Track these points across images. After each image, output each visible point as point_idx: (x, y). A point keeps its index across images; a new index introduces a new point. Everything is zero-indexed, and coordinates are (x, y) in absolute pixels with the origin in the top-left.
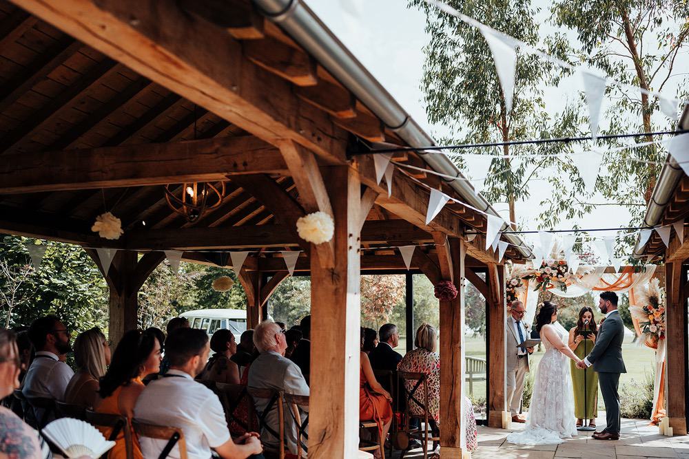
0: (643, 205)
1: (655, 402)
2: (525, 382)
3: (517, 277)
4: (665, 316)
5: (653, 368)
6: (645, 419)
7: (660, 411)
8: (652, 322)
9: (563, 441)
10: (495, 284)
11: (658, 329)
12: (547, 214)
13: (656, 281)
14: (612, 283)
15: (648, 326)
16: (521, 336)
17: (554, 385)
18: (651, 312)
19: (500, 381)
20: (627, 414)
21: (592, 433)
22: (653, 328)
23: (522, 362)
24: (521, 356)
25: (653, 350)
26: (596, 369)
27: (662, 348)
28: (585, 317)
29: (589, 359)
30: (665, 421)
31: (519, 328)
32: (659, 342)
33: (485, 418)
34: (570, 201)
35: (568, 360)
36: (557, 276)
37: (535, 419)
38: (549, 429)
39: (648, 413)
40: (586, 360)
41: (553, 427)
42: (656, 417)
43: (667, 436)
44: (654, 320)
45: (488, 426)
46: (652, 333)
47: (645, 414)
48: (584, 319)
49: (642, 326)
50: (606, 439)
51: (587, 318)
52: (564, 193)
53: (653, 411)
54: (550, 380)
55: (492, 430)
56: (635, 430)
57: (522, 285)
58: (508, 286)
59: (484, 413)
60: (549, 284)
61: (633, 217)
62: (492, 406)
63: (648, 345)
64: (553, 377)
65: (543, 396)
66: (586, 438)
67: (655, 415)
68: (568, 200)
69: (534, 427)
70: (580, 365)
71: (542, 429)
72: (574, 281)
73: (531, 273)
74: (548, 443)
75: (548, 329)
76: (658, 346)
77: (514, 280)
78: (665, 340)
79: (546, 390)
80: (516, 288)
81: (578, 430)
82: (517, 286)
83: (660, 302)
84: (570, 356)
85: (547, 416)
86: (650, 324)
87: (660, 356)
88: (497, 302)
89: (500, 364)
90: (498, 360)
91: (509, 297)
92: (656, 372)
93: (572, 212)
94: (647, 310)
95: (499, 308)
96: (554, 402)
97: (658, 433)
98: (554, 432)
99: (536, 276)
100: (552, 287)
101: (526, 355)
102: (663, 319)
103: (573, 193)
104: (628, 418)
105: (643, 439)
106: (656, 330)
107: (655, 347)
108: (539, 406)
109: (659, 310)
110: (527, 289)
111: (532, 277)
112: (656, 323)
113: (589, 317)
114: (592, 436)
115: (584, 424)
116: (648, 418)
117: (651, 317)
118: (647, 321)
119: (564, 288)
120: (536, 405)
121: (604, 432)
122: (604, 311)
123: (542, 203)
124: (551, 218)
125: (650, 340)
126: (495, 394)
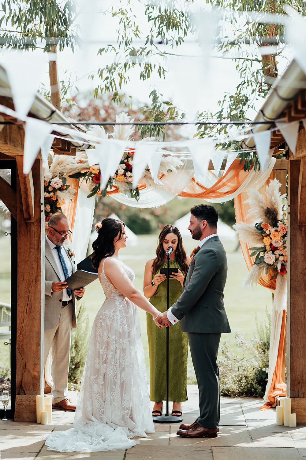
0: (257, 60)
1: (270, 371)
2: (72, 343)
3: (61, 174)
4: (288, 239)
5: (269, 316)
6: (256, 397)
7: (278, 386)
8: (268, 248)
9: (132, 443)
10: (27, 190)
11: (277, 259)
12: (110, 70)
13: (276, 184)
14: (209, 186)
15: (262, 254)
16: (65, 270)
17: (118, 355)
18: (268, 232)
19: (34, 347)
20: (228, 391)
21: (176, 427)
22: (269, 258)
23: (65, 313)
24: (65, 304)
25: (269, 291)
26: (185, 327)
27: (282, 288)
28: (167, 242)
29: (174, 312)
30: (286, 402)
31: (60, 257)
32: (279, 279)
33: (8, 407)
34: (146, 51)
35: (142, 315)
36: (125, 175)
37: (90, 409)
38: (113, 424)
39: (259, 388)
40: (169, 313)
41: (117, 420)
42: (273, 395)
43: (288, 427)
44: (271, 245)
45: (14, 421)
46: (269, 265)
47: (256, 389)
48: (165, 246)
49: (253, 254)
50: (199, 436)
51: (170, 244)
52: (136, 35)
53: (268, 387)
54: (112, 347)
55: (20, 427)
56: (241, 418)
57: (68, 187)
58: (46, 189)
59: (8, 398)
60: (111, 187)
61: (243, 80)
62: (21, 386)
63: (263, 283)
64: (116, 342)
65: (102, 372)
66: (168, 436)
67: (271, 392)
68: (144, 49)
69: (87, 420)
70: (160, 321)
71: (101, 426)
72: (150, 182)
73: (84, 169)
74: (110, 448)
75: (110, 265)
76: (277, 285)
77: (56, 179)
78: (288, 276)
79: (105, 362)
80: (59, 193)
81: (155, 421)
82: (61, 189)
83: (280, 217)
84: (144, 307)
85: (108, 402)
86: (265, 250)
87: (280, 301)
88: (30, 217)
89: (33, 319)
90: (30, 312)
91: (48, 207)
92: (273, 324)
93: (148, 68)
94: (261, 229)
95: (34, 229)
96: (119, 382)
97: (275, 422)
98: (119, 428)
99: (91, 173)
100: (117, 190)
101: (72, 302)
102: (284, 243)
103: (150, 38)
104: (230, 396)
105: (253, 435)
106: (274, 260)
107: (272, 286)
108: (95, 387)
109: (279, 229)
110: (76, 195)
111: (84, 175)
112: (274, 249)
113: (173, 242)
114: (178, 434)
115: (164, 411)
116: (261, 396)
117: (267, 241)
118: (260, 245)
119: (135, 193)
120: (91, 386)
121: (195, 426)
122: (197, 235)
123: (101, 51)
124: (115, 76)
125: (266, 277)
126: (25, 368)
